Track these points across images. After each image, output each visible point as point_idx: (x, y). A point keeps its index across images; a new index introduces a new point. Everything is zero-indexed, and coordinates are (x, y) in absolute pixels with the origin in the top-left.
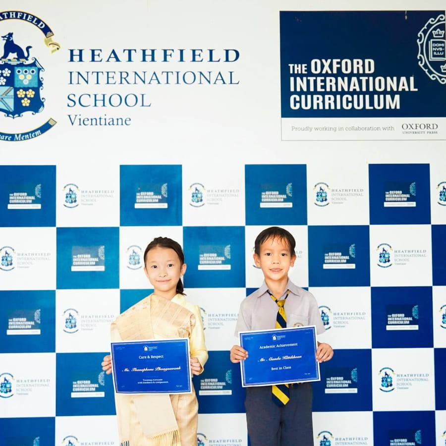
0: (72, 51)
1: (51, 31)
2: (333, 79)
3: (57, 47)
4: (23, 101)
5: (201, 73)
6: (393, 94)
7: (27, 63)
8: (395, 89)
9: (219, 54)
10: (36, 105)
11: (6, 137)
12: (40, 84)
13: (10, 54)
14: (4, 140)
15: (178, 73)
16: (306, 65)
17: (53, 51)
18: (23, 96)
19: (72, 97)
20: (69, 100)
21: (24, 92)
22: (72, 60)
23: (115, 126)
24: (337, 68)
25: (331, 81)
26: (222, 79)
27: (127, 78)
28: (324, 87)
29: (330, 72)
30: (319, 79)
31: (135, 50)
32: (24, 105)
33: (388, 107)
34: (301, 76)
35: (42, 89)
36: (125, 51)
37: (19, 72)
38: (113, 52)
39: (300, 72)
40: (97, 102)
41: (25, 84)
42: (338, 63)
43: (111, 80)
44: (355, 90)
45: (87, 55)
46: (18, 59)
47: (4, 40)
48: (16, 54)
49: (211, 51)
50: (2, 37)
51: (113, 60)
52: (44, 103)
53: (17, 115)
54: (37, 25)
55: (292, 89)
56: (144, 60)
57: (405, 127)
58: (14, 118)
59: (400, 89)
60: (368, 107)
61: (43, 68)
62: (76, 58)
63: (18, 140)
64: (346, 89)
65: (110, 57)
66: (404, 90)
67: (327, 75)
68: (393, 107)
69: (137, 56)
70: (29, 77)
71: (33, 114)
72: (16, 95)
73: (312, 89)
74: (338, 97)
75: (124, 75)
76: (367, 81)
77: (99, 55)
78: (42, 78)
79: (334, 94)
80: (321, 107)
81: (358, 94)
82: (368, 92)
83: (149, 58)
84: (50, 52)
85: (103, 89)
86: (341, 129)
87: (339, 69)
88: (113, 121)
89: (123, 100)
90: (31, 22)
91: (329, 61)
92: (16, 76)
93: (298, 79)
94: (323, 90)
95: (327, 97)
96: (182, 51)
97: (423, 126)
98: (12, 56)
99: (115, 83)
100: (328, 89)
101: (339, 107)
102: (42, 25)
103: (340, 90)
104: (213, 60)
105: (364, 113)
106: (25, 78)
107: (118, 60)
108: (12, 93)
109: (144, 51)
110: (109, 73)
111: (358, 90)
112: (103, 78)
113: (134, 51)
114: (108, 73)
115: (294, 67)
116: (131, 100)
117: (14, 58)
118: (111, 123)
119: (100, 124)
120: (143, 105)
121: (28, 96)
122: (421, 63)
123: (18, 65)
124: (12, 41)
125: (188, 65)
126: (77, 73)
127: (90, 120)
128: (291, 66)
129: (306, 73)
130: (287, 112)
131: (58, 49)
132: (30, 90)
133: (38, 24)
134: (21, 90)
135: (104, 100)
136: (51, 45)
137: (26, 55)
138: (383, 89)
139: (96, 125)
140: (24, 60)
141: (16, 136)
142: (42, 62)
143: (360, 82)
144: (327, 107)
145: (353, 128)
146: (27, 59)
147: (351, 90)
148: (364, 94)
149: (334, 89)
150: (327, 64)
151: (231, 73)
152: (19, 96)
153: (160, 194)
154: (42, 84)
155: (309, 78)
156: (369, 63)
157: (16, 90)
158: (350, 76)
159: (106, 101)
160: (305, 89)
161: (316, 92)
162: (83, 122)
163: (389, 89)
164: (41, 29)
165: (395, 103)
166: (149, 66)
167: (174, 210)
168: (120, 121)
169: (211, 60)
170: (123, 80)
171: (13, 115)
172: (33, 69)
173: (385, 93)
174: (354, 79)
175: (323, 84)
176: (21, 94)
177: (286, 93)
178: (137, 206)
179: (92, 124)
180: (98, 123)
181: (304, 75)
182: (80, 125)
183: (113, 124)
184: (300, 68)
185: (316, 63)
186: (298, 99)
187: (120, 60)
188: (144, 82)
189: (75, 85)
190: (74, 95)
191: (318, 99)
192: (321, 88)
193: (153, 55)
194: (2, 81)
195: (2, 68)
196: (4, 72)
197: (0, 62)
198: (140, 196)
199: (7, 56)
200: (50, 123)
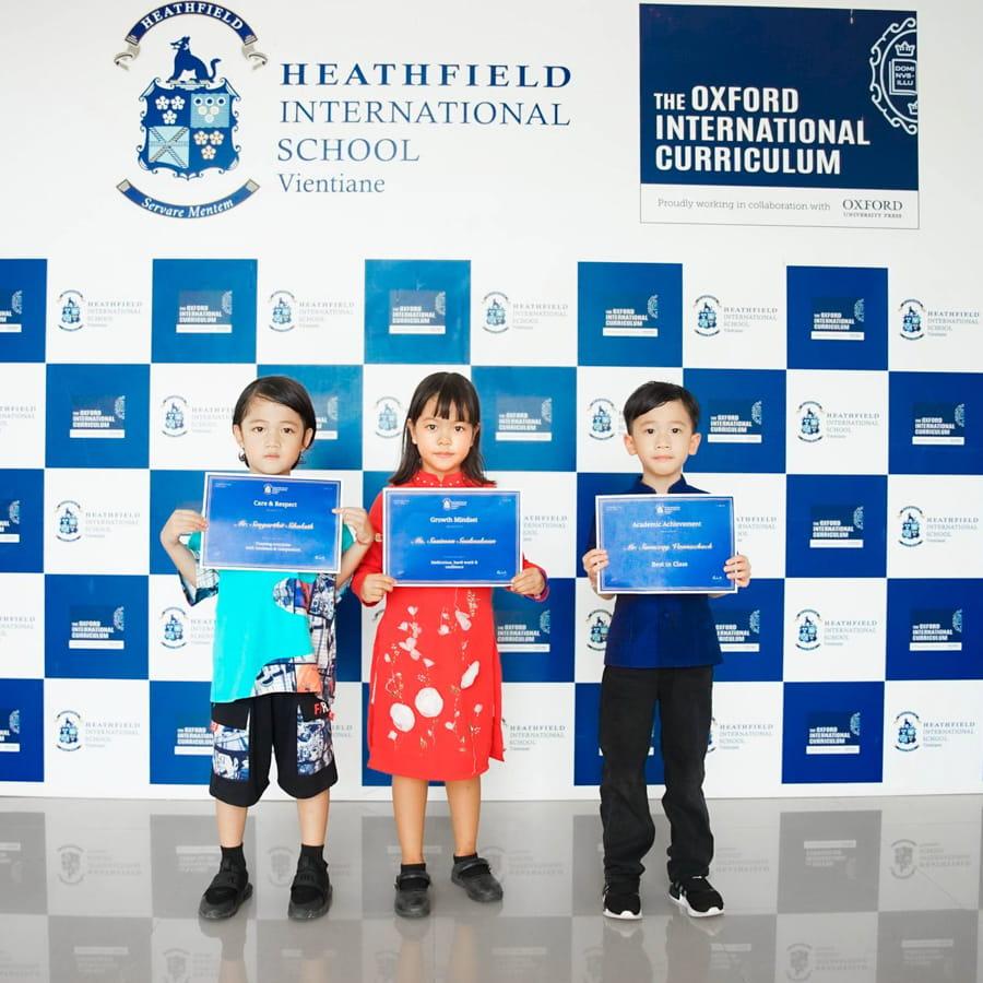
0: (287, 67)
1: (253, 34)
2: (730, 121)
3: (262, 60)
4: (203, 151)
5: (505, 105)
6: (828, 148)
7: (213, 86)
8: (832, 141)
9: (536, 74)
10: (226, 156)
11: (175, 211)
12: (233, 121)
13: (185, 71)
14: (171, 216)
15: (465, 104)
16: (683, 95)
17: (255, 68)
19: (285, 144)
20: (281, 150)
21: (206, 136)
22: (287, 82)
23: (358, 193)
24: (736, 102)
26: (541, 116)
27: (378, 113)
28: (713, 133)
29: (723, 108)
30: (705, 120)
31: (394, 66)
32: (205, 157)
33: (820, 171)
34: (676, 113)
35: (235, 131)
36: (377, 67)
37: (198, 101)
38: (357, 68)
39: (673, 107)
40: (328, 152)
41: (208, 122)
42: (737, 94)
43: (351, 116)
44: (765, 140)
45: (312, 74)
46: (197, 81)
47: (175, 48)
48: (194, 71)
49: (522, 69)
50: (173, 44)
51: (356, 81)
52: (239, 154)
53: (194, 175)
54: (229, 24)
55: (660, 136)
56: (409, 82)
57: (848, 204)
58: (188, 179)
59: (841, 142)
60: (786, 169)
61: (238, 96)
62: (294, 79)
63: (195, 217)
64: (750, 139)
65: (351, 77)
66: (846, 142)
67: (718, 113)
68: (828, 171)
69: (397, 76)
70: (215, 109)
71: (220, 172)
72: (192, 140)
73: (693, 137)
74: (737, 151)
75: (375, 107)
76: (786, 126)
77: (332, 74)
78: (236, 112)
79: (731, 145)
80: (708, 168)
81: (771, 146)
82: (786, 144)
83: (416, 79)
84: (251, 68)
85: (339, 130)
86: (741, 205)
87: (739, 104)
88: (354, 185)
89: (372, 149)
90: (220, 19)
91: (722, 89)
92: (192, 109)
93: (670, 119)
94: (712, 139)
95: (718, 150)
96: (472, 68)
97: (877, 205)
98: (188, 75)
99: (358, 122)
100: (720, 138)
101: (738, 168)
102: (238, 23)
103: (740, 138)
104: (526, 83)
105: (779, 180)
106: (209, 112)
107: (364, 82)
108: (186, 137)
109: (409, 67)
110: (349, 104)
111: (770, 140)
112: (338, 112)
113: (391, 68)
114: (347, 103)
115: (662, 99)
116: (387, 149)
117: (191, 79)
118: (351, 188)
119: (333, 191)
120: (405, 159)
121: (213, 143)
122: (876, 98)
123: (197, 91)
124: (188, 50)
125: (483, 92)
126: (295, 104)
127: (316, 184)
128: (658, 96)
129: (683, 108)
130: (650, 174)
131: (264, 63)
132: (217, 133)
133: (232, 21)
134: (201, 133)
135: (339, 149)
136: (253, 57)
137: (210, 73)
138: (812, 139)
139: (326, 190)
140: (207, 82)
141: (191, 209)
142: (236, 85)
143: (774, 127)
144: (718, 168)
145: (761, 205)
146: (211, 80)
147: (759, 139)
148: (781, 147)
149: (730, 138)
150: (718, 94)
151: (556, 106)
152: (198, 143)
153: (432, 309)
154: (237, 122)
155: (688, 118)
156: (790, 94)
157: (193, 132)
158: (758, 116)
159: (342, 150)
160: (681, 137)
161: (699, 142)
162: (304, 187)
163: (822, 141)
164: (236, 30)
165: (832, 164)
166: (417, 93)
167: (456, 336)
168: (366, 185)
169: (522, 83)
170: (373, 116)
171: (188, 175)
172: (222, 96)
173: (815, 146)
174: (764, 122)
175: (712, 128)
176: (201, 138)
177: (648, 142)
178: (393, 330)
179: (318, 190)
180: (329, 188)
181: (681, 113)
182: (299, 190)
183: (354, 190)
184: (673, 101)
185: (700, 92)
186: (669, 153)
187: (368, 82)
188: (408, 119)
189: (291, 123)
190: (290, 141)
191: (703, 153)
192: (709, 135)
193: (423, 74)
194: (170, 117)
195: (170, 94)
196: (173, 101)
197: (168, 87)
198: (399, 313)
199: (179, 75)
200: (249, 188)
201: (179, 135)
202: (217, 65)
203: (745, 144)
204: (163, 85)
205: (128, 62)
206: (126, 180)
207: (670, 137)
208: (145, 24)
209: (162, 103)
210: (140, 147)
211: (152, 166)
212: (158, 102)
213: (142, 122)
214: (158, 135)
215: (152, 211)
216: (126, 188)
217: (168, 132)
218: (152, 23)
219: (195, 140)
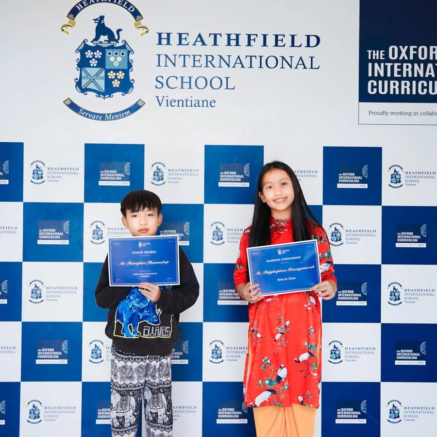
0: (160, 34)
1: (141, 15)
2: (410, 65)
3: (146, 30)
4: (113, 82)
5: (283, 58)
7: (118, 45)
9: (301, 40)
10: (126, 86)
12: (130, 66)
13: (102, 36)
14: (95, 119)
15: (261, 57)
16: (384, 51)
17: (142, 35)
19: (160, 79)
20: (157, 82)
21: (115, 74)
22: (160, 43)
23: (201, 107)
24: (414, 54)
25: (407, 67)
26: (303, 64)
27: (212, 62)
28: (400, 73)
29: (406, 58)
30: (396, 65)
31: (221, 35)
32: (114, 86)
34: (379, 62)
35: (131, 71)
36: (211, 35)
38: (200, 36)
39: (378, 58)
40: (184, 84)
42: (414, 49)
43: (197, 64)
44: (430, 76)
45: (174, 39)
46: (109, 42)
47: (96, 22)
48: (107, 36)
49: (293, 37)
50: (94, 20)
51: (199, 44)
52: (133, 84)
53: (107, 96)
54: (127, 9)
55: (370, 75)
56: (229, 44)
58: (104, 98)
61: (133, 51)
62: (164, 42)
63: (109, 120)
64: (422, 75)
65: (196, 41)
67: (404, 61)
69: (222, 41)
70: (119, 59)
71: (122, 94)
72: (106, 76)
73: (389, 75)
74: (414, 82)
75: (210, 58)
77: (186, 39)
78: (131, 60)
79: (411, 80)
80: (397, 92)
81: (433, 80)
83: (233, 43)
84: (140, 35)
85: (190, 72)
86: (416, 114)
87: (416, 56)
88: (199, 103)
89: (209, 83)
90: (122, 6)
91: (406, 47)
93: (376, 65)
94: (400, 76)
95: (403, 82)
96: (265, 36)
98: (103, 38)
99: (201, 67)
100: (405, 75)
101: (414, 93)
102: (132, 9)
103: (416, 75)
104: (295, 45)
106: (116, 60)
107: (204, 44)
108: (103, 74)
109: (229, 35)
110: (196, 57)
111: (433, 76)
112: (189, 61)
113: (219, 35)
114: (194, 56)
115: (372, 53)
116: (216, 83)
117: (105, 41)
118: (197, 105)
119: (187, 106)
120: (227, 88)
121: (119, 77)
123: (109, 48)
124: (104, 24)
125: (271, 50)
126: (165, 56)
127: (177, 102)
128: (370, 52)
129: (384, 59)
130: (364, 97)
131: (147, 32)
132: (120, 72)
133: (129, 7)
134: (112, 72)
135: (190, 83)
136: (141, 29)
137: (116, 37)
139: (183, 106)
140: (115, 42)
141: (107, 115)
142: (132, 45)
144: (403, 93)
145: (427, 113)
146: (117, 41)
147: (427, 76)
149: (410, 75)
150: (404, 51)
151: (312, 58)
152: (110, 77)
153: (242, 173)
154: (132, 66)
155: (386, 64)
157: (107, 71)
158: (426, 62)
160: (382, 75)
161: (392, 78)
162: (170, 103)
168: (205, 103)
169: (293, 45)
170: (209, 64)
171: (104, 96)
172: (123, 51)
174: (430, 66)
175: (400, 70)
176: (111, 75)
177: (364, 78)
178: (221, 185)
179: (178, 106)
180: (185, 104)
181: (382, 61)
182: (167, 106)
183: (199, 106)
184: (378, 54)
185: (393, 49)
186: (375, 84)
187: (206, 44)
188: (228, 65)
189: (163, 67)
190: (162, 77)
191: (394, 84)
192: (398, 74)
193: (237, 40)
194: (93, 62)
196: (95, 53)
197: (92, 45)
198: (224, 175)
199: (99, 39)
200: (140, 104)
202: (120, 32)
203: (418, 79)
204: (89, 43)
205: (69, 29)
206: (69, 98)
207: (376, 75)
208: (78, 8)
209: (89, 54)
210: (77, 79)
211: (84, 90)
212: (86, 53)
213: (77, 65)
214: (86, 72)
215: (84, 116)
216: (69, 102)
217: (92, 71)
218: (82, 7)
219: (108, 76)
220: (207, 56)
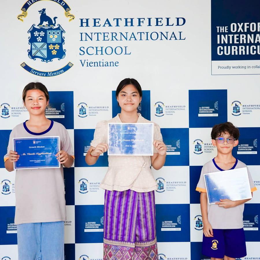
0: (82, 20)
1: (69, 8)
3: (72, 17)
4: (52, 52)
5: (162, 33)
7: (55, 27)
9: (173, 21)
10: (61, 54)
11: (43, 74)
12: (63, 41)
14: (41, 76)
15: (147, 33)
16: (227, 27)
17: (70, 20)
18: (52, 48)
19: (82, 49)
20: (80, 51)
21: (53, 46)
22: (82, 26)
24: (247, 28)
25: (243, 37)
26: (175, 37)
27: (116, 37)
29: (242, 31)
30: (235, 36)
31: (121, 19)
32: (53, 54)
34: (224, 34)
35: (64, 44)
36: (115, 20)
37: (50, 33)
38: (107, 20)
39: (223, 32)
40: (98, 52)
41: (54, 41)
42: (247, 25)
43: (106, 38)
44: (258, 42)
45: (91, 23)
46: (49, 25)
47: (40, 13)
48: (48, 22)
49: (168, 19)
50: (39, 11)
51: (107, 25)
52: (65, 53)
53: (49, 60)
54: (60, 4)
55: (219, 42)
56: (126, 25)
58: (47, 62)
61: (64, 31)
62: (85, 24)
63: (50, 76)
64: (253, 42)
65: (105, 24)
67: (241, 33)
69: (122, 23)
70: (56, 36)
71: (58, 59)
72: (48, 48)
73: (231, 42)
74: (248, 47)
75: (114, 35)
77: (98, 22)
78: (64, 37)
79: (245, 45)
80: (237, 54)
83: (129, 24)
84: (69, 20)
85: (101, 44)
86: (249, 67)
88: (108, 64)
89: (113, 51)
90: (56, 2)
91: (242, 24)
92: (48, 36)
93: (222, 36)
95: (240, 47)
96: (150, 19)
99: (108, 40)
100: (241, 42)
101: (248, 53)
102: (63, 4)
103: (248, 42)
104: (169, 24)
106: (54, 37)
107: (110, 25)
108: (45, 47)
109: (126, 19)
110: (105, 34)
112: (101, 37)
114: (104, 33)
115: (219, 28)
116: (119, 51)
117: (47, 25)
118: (106, 65)
119: (100, 66)
120: (126, 54)
121: (56, 48)
123: (49, 29)
124: (45, 14)
125: (153, 28)
126: (85, 34)
127: (94, 63)
128: (218, 27)
129: (227, 32)
130: (215, 57)
132: (57, 45)
134: (51, 45)
135: (102, 51)
136: (69, 16)
137: (54, 22)
139: (97, 66)
141: (49, 73)
142: (63, 27)
144: (240, 54)
145: (256, 67)
146: (54, 25)
147: (256, 42)
149: (245, 42)
150: (240, 26)
151: (180, 32)
154: (64, 41)
155: (229, 35)
157: (48, 45)
158: (255, 33)
159: (103, 51)
160: (226, 42)
161: (233, 44)
162: (89, 65)
164: (62, 6)
166: (130, 30)
168: (112, 63)
170: (114, 38)
171: (47, 61)
172: (58, 31)
174: (258, 35)
175: (238, 39)
176: (51, 47)
179: (95, 66)
181: (226, 33)
182: (88, 66)
183: (108, 66)
184: (223, 29)
185: (234, 25)
186: (222, 49)
187: (112, 25)
188: (126, 39)
189: (84, 41)
190: (84, 48)
191: (235, 48)
192: (237, 42)
193: (132, 22)
194: (39, 39)
195: (39, 31)
196: (40, 33)
197: (38, 27)
199: (42, 23)
200: (70, 65)
201: (43, 46)
202: (56, 19)
204: (36, 27)
205: (23, 18)
206: (24, 63)
207: (222, 43)
208: (29, 4)
209: (36, 34)
210: (29, 50)
211: (34, 57)
212: (35, 33)
213: (29, 41)
214: (35, 46)
215: (34, 74)
216: (24, 65)
217: (39, 45)
218: (31, 3)
219: (49, 48)
220: (112, 33)
